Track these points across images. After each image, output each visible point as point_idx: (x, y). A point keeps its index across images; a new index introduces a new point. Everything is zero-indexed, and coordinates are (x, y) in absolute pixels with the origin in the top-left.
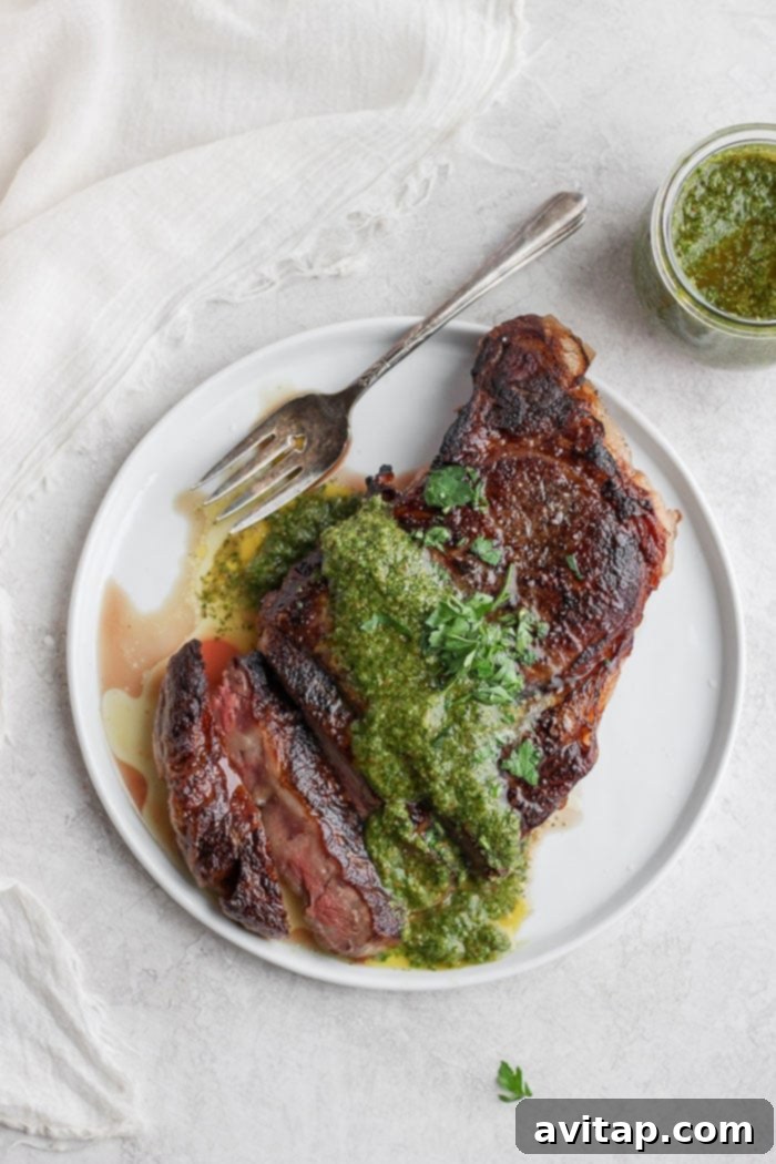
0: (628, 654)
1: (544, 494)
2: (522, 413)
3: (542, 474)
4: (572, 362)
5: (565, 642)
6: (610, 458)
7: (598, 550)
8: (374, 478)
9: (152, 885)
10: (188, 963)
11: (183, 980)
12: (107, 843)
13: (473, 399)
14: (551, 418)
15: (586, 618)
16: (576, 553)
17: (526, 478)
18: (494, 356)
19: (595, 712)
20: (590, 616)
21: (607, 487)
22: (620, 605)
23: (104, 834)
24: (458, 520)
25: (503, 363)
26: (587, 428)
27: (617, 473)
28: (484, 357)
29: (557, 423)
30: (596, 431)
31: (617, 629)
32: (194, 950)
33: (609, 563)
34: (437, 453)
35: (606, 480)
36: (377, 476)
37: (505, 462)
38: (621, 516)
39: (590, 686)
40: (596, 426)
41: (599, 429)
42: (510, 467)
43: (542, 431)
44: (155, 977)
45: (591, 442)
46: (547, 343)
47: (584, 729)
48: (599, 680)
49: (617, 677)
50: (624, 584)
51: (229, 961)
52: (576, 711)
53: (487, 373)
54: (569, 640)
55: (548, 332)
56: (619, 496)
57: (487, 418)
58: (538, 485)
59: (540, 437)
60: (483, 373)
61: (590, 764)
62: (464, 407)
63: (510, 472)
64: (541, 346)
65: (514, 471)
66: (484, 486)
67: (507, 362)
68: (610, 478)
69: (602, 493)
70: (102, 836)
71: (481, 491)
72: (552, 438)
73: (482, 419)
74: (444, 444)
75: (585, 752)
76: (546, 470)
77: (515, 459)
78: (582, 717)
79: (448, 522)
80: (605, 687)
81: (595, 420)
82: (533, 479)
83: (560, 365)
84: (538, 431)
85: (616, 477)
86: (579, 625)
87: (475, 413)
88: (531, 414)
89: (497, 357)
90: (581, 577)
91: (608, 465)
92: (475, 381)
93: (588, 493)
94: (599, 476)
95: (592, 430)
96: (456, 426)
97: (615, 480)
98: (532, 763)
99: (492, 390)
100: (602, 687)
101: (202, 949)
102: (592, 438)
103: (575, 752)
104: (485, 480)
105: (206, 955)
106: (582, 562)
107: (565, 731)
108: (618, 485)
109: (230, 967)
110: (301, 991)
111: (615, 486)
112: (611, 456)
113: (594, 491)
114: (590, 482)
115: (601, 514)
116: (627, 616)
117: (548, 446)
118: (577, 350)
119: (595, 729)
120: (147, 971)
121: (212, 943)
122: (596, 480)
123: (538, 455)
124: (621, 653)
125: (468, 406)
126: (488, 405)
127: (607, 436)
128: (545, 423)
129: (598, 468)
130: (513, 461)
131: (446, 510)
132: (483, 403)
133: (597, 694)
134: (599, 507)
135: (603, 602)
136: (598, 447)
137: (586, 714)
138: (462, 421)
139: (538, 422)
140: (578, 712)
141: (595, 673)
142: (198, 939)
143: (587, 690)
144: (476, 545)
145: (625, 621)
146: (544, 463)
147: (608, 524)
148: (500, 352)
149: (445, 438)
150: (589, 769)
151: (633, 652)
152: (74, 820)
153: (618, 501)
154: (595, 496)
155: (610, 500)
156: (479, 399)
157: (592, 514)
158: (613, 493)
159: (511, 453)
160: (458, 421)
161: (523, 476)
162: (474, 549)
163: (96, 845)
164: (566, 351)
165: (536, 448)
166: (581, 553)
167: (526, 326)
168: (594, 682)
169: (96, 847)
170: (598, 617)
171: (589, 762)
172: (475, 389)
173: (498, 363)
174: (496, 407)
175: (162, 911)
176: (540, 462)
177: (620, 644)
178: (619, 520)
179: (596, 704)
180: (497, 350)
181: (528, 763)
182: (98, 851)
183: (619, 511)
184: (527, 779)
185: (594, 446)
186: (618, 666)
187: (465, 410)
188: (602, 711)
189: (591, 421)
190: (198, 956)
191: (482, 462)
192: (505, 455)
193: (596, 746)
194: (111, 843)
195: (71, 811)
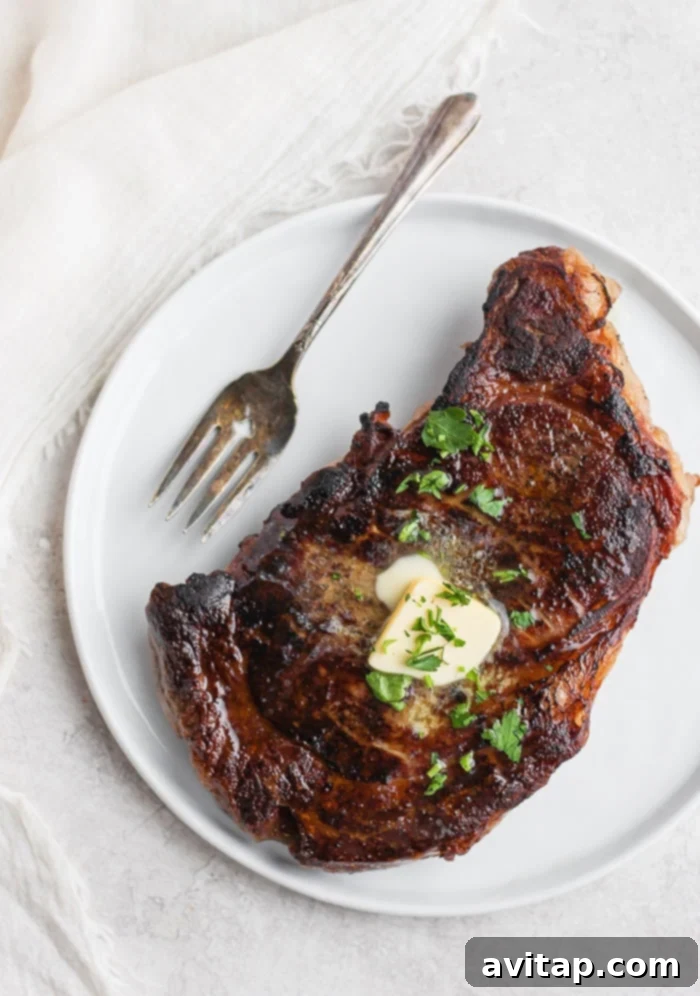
0: (631, 625)
1: (552, 444)
2: (535, 354)
3: (552, 422)
4: (593, 303)
5: (564, 606)
6: (628, 411)
7: (607, 510)
8: (369, 416)
9: (158, 806)
10: (197, 890)
11: (192, 909)
12: (108, 761)
13: (483, 336)
14: (566, 362)
15: (588, 581)
16: (584, 511)
17: (535, 426)
18: (508, 292)
19: (592, 685)
20: (593, 579)
21: (623, 441)
22: (627, 570)
23: (106, 751)
24: (458, 465)
25: (518, 299)
26: (605, 376)
27: (634, 428)
28: (498, 291)
29: (573, 369)
30: (614, 381)
31: (621, 596)
32: (204, 875)
33: (617, 525)
34: (440, 392)
35: (622, 434)
36: (373, 413)
37: (513, 407)
38: (636, 474)
39: (588, 657)
40: (615, 375)
41: (618, 378)
42: (518, 412)
43: (556, 376)
44: (162, 905)
45: (608, 392)
46: (568, 279)
47: (579, 704)
48: (599, 652)
49: (618, 650)
50: (632, 549)
51: (242, 887)
52: (570, 683)
53: (500, 309)
54: (569, 604)
55: (569, 269)
56: (635, 453)
57: (496, 357)
58: (547, 434)
59: (552, 382)
60: (496, 309)
61: (577, 746)
62: (473, 344)
63: (518, 419)
64: (560, 283)
65: (522, 418)
66: (489, 431)
67: (523, 299)
68: (626, 432)
69: (617, 448)
70: (103, 754)
71: (485, 438)
72: (565, 385)
73: (492, 359)
74: (449, 382)
75: (575, 731)
76: (557, 419)
77: (524, 404)
78: (576, 691)
79: (447, 466)
80: (605, 659)
81: (614, 368)
82: (541, 427)
83: (580, 307)
84: (551, 376)
85: (633, 432)
86: (582, 589)
87: (484, 352)
88: (544, 358)
89: (512, 292)
90: (587, 537)
91: (626, 418)
92: (486, 317)
93: (601, 446)
94: (615, 429)
95: (611, 379)
96: (463, 364)
97: (631, 435)
98: (516, 736)
99: (504, 327)
100: (602, 659)
101: (212, 875)
102: (610, 387)
103: (563, 731)
104: (490, 425)
105: (216, 880)
106: (589, 520)
107: (556, 704)
108: (635, 441)
109: (242, 893)
110: (320, 917)
111: (631, 441)
112: (628, 408)
113: (608, 445)
114: (604, 435)
115: (613, 471)
116: (634, 583)
117: (560, 394)
118: (600, 290)
119: (590, 706)
120: (153, 899)
121: (222, 868)
122: (612, 434)
123: (550, 402)
124: (624, 625)
125: (477, 344)
126: (499, 344)
127: (626, 386)
128: (560, 369)
129: (614, 421)
130: (522, 406)
131: (444, 455)
132: (494, 341)
133: (595, 666)
134: (612, 463)
135: (608, 565)
136: (615, 397)
137: (581, 688)
138: (470, 359)
139: (552, 366)
140: (574, 683)
141: (595, 644)
142: (208, 863)
143: (585, 661)
144: (475, 495)
145: (631, 588)
146: (555, 411)
147: (619, 484)
148: (516, 287)
149: (450, 377)
150: (576, 752)
151: (637, 624)
152: (72, 736)
153: (633, 457)
154: (608, 450)
155: (625, 457)
156: (489, 337)
157: (604, 469)
158: (629, 448)
159: (519, 398)
160: (465, 358)
161: (531, 424)
162: (473, 498)
163: (97, 763)
164: (588, 292)
165: (548, 394)
166: (588, 511)
167: (545, 259)
168: (593, 653)
169: (97, 765)
170: (602, 581)
171: (576, 743)
172: (486, 325)
173: (513, 299)
174: (508, 347)
175: (168, 834)
176: (551, 410)
177: (624, 615)
178: (633, 478)
179: (593, 677)
180: (514, 284)
181: (512, 735)
182: (99, 770)
183: (633, 467)
184: (509, 753)
185: (611, 397)
186: (620, 639)
187: (474, 347)
188: (597, 687)
189: (609, 368)
190: (208, 882)
191: (488, 405)
192: (513, 399)
193: (587, 729)
194: (113, 761)
195: (70, 727)
